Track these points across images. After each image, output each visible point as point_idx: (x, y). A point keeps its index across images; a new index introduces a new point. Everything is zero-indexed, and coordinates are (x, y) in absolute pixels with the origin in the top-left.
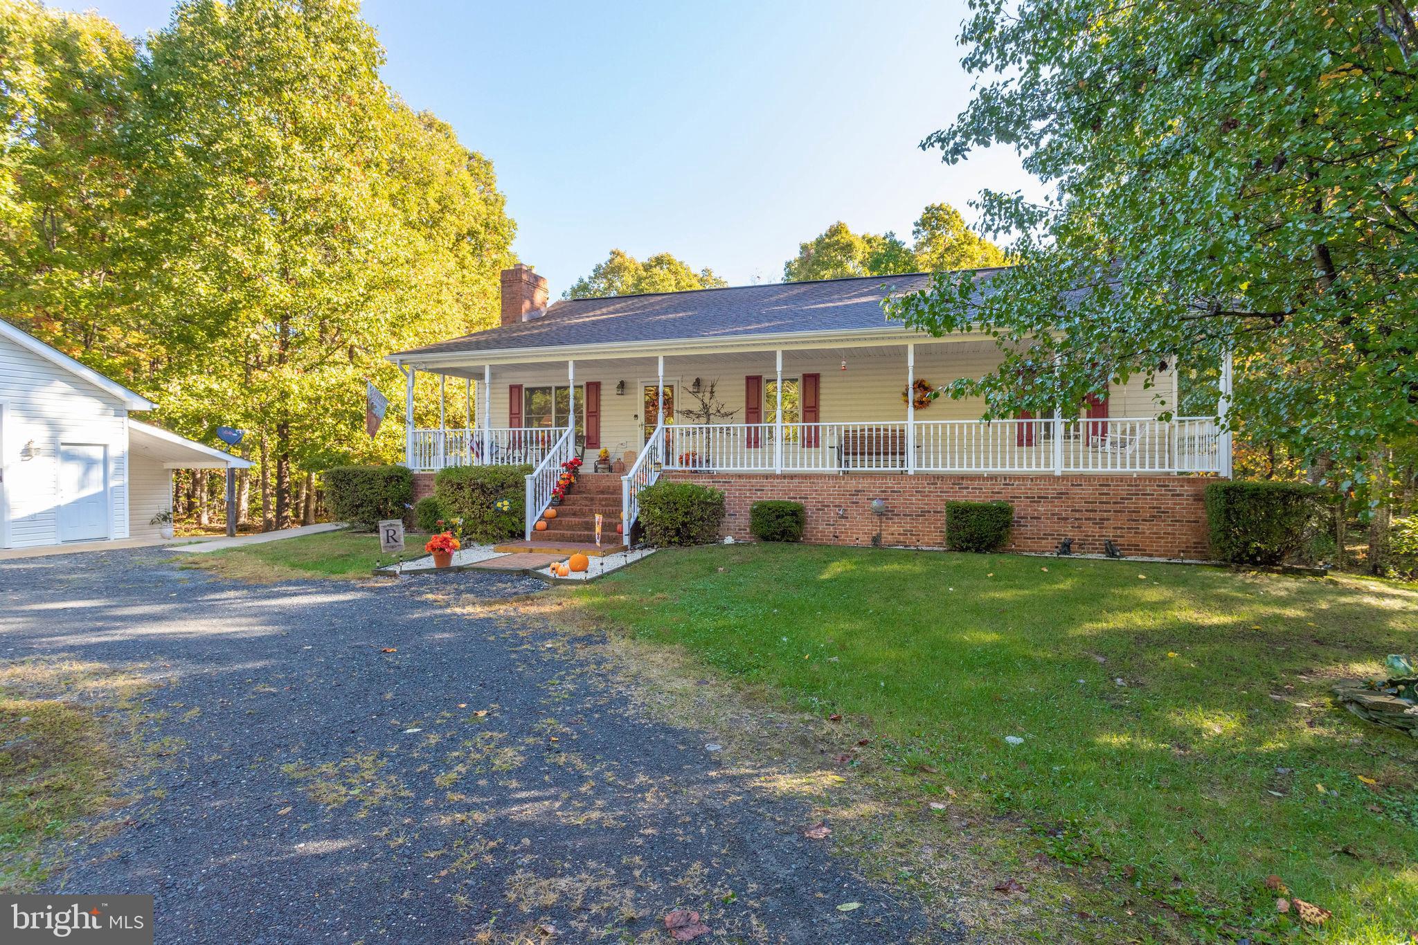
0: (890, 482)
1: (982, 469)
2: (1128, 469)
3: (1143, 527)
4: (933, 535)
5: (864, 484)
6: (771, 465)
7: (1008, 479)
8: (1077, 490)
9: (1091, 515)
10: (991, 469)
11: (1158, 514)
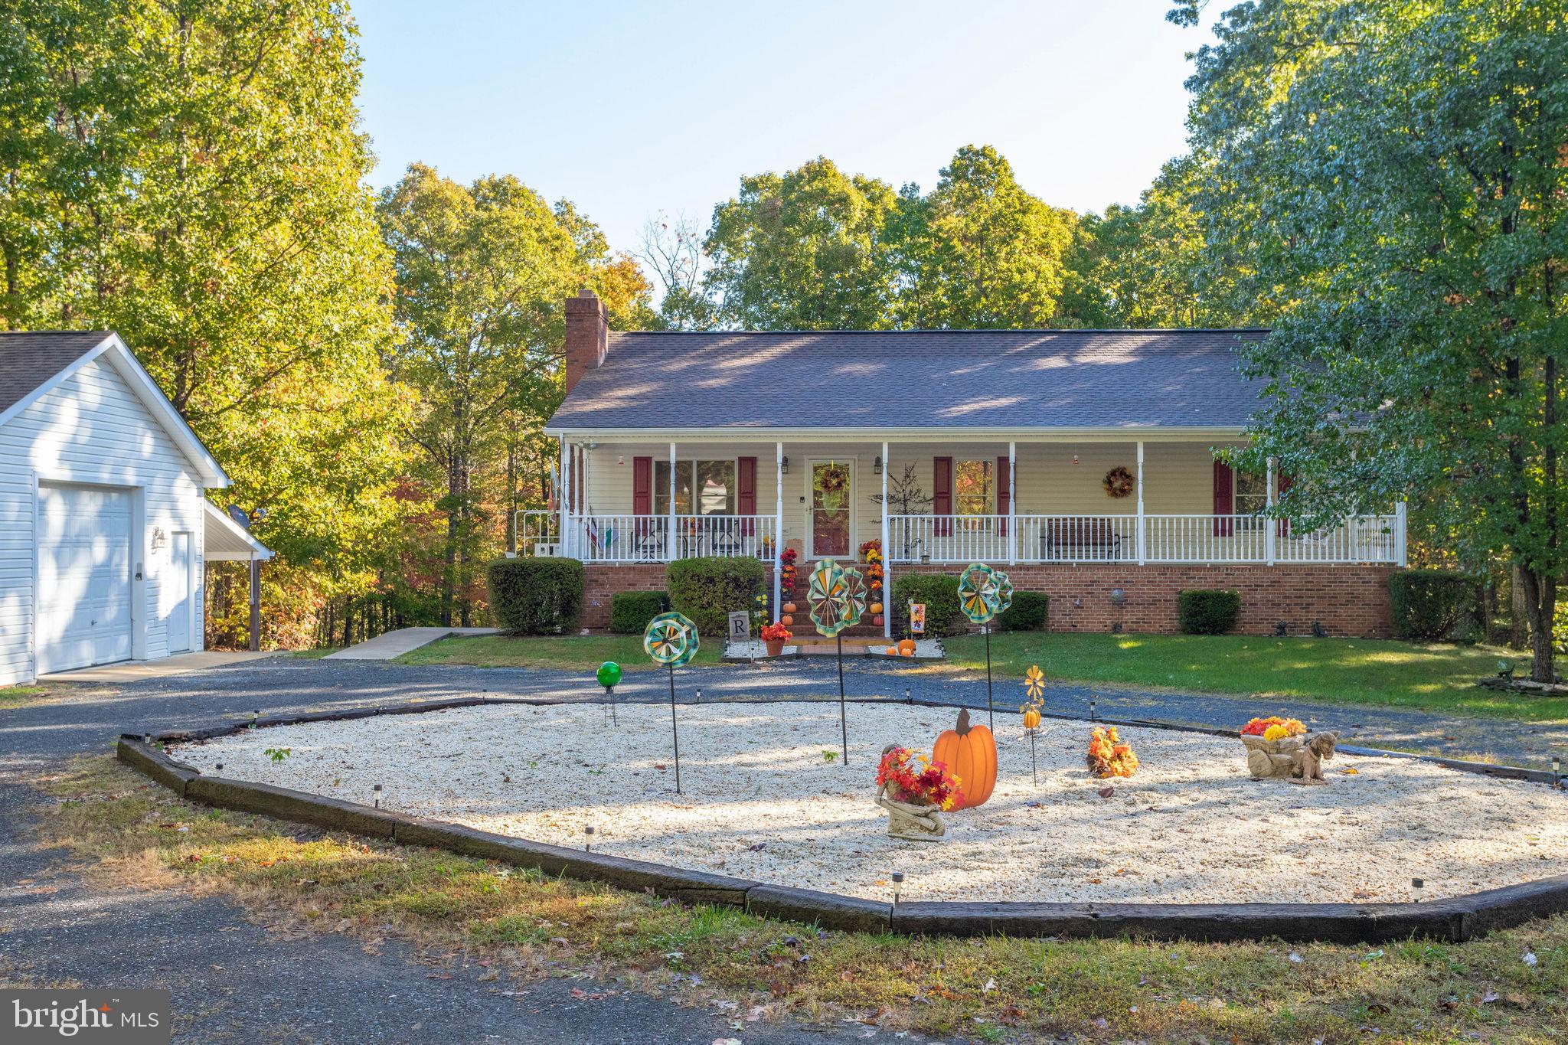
0: (1123, 573)
1: (1205, 560)
2: (1327, 560)
3: (1341, 611)
4: (1167, 618)
5: (1099, 574)
6: (1004, 555)
7: (1229, 569)
8: (1287, 579)
9: (1299, 601)
10: (1213, 560)
11: (1352, 599)
